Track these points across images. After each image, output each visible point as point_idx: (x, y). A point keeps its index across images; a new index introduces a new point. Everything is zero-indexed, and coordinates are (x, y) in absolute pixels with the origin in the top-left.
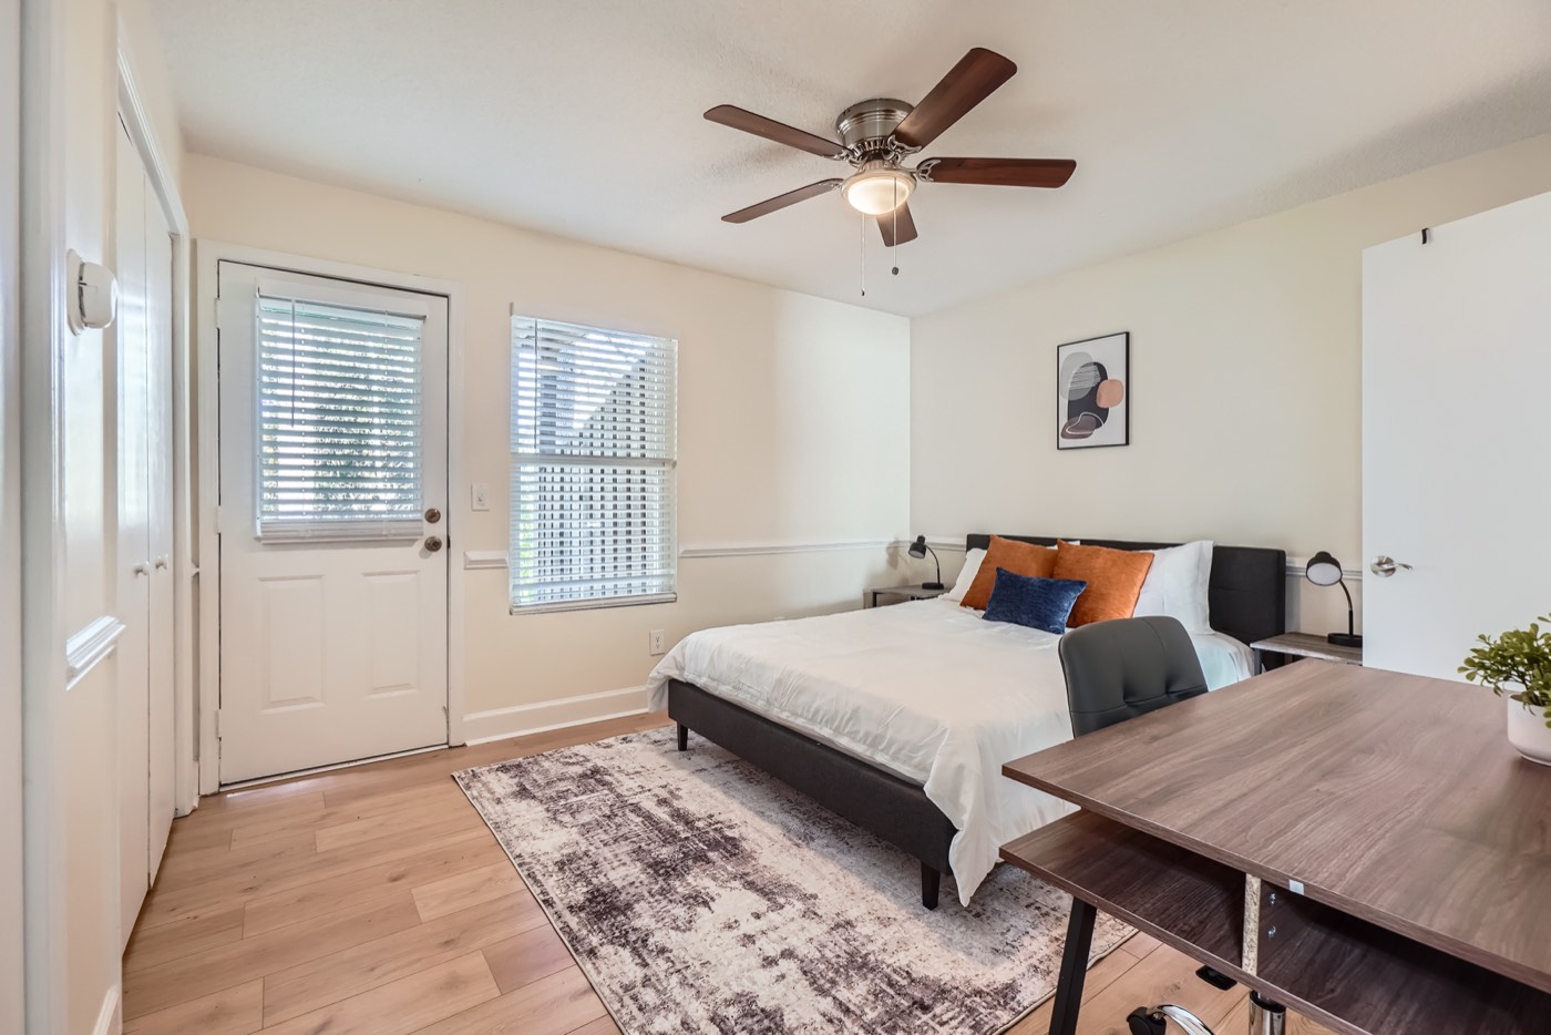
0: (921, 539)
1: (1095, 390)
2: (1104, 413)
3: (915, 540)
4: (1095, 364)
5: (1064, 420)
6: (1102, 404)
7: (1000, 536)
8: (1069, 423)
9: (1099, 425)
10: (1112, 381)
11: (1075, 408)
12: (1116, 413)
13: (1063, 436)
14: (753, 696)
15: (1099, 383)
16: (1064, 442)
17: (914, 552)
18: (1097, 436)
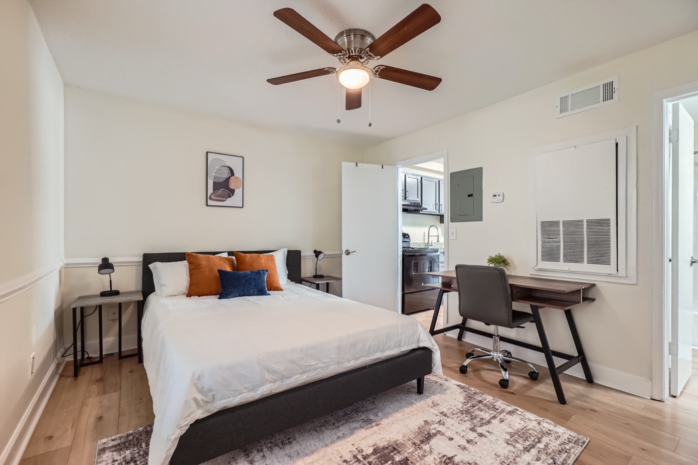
0: (105, 260)
1: (228, 180)
2: (232, 192)
3: (100, 262)
4: (228, 167)
5: (210, 191)
6: (232, 187)
7: (193, 253)
8: (214, 193)
9: (230, 196)
10: (236, 177)
11: (217, 186)
12: (238, 192)
13: (210, 199)
14: (322, 368)
15: (230, 177)
16: (210, 202)
17: (102, 271)
18: (229, 202)
